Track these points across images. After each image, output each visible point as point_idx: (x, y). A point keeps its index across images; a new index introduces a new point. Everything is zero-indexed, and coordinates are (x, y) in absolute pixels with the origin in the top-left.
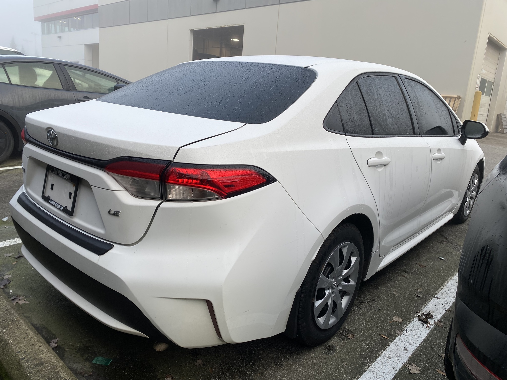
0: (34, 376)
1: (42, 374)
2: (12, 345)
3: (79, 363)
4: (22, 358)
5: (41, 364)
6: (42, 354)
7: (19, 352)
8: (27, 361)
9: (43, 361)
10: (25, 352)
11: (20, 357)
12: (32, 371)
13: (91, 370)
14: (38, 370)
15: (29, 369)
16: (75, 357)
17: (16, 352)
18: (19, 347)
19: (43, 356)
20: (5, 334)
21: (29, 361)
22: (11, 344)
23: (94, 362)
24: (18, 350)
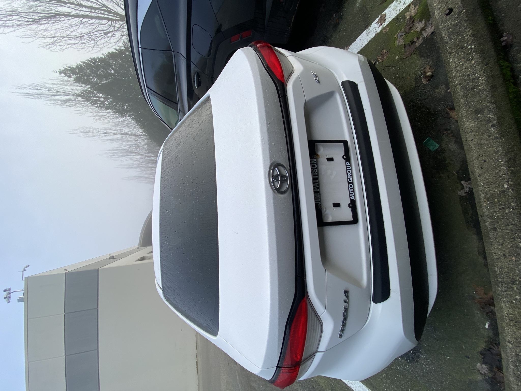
0: (487, 96)
1: (479, 96)
2: (501, 155)
3: (450, 150)
4: (494, 128)
5: (477, 112)
6: (473, 127)
7: (496, 138)
8: (489, 120)
9: (474, 116)
10: (489, 136)
11: (496, 130)
12: (488, 104)
13: (444, 137)
14: (482, 104)
15: (490, 108)
16: (451, 160)
17: (498, 140)
18: (494, 147)
19: (473, 124)
20: (507, 179)
21: (488, 120)
22: (503, 156)
23: (438, 146)
24: (495, 142)
